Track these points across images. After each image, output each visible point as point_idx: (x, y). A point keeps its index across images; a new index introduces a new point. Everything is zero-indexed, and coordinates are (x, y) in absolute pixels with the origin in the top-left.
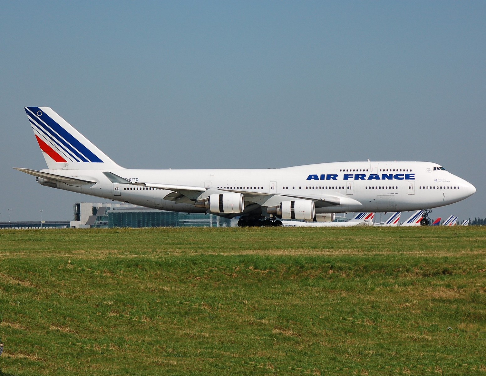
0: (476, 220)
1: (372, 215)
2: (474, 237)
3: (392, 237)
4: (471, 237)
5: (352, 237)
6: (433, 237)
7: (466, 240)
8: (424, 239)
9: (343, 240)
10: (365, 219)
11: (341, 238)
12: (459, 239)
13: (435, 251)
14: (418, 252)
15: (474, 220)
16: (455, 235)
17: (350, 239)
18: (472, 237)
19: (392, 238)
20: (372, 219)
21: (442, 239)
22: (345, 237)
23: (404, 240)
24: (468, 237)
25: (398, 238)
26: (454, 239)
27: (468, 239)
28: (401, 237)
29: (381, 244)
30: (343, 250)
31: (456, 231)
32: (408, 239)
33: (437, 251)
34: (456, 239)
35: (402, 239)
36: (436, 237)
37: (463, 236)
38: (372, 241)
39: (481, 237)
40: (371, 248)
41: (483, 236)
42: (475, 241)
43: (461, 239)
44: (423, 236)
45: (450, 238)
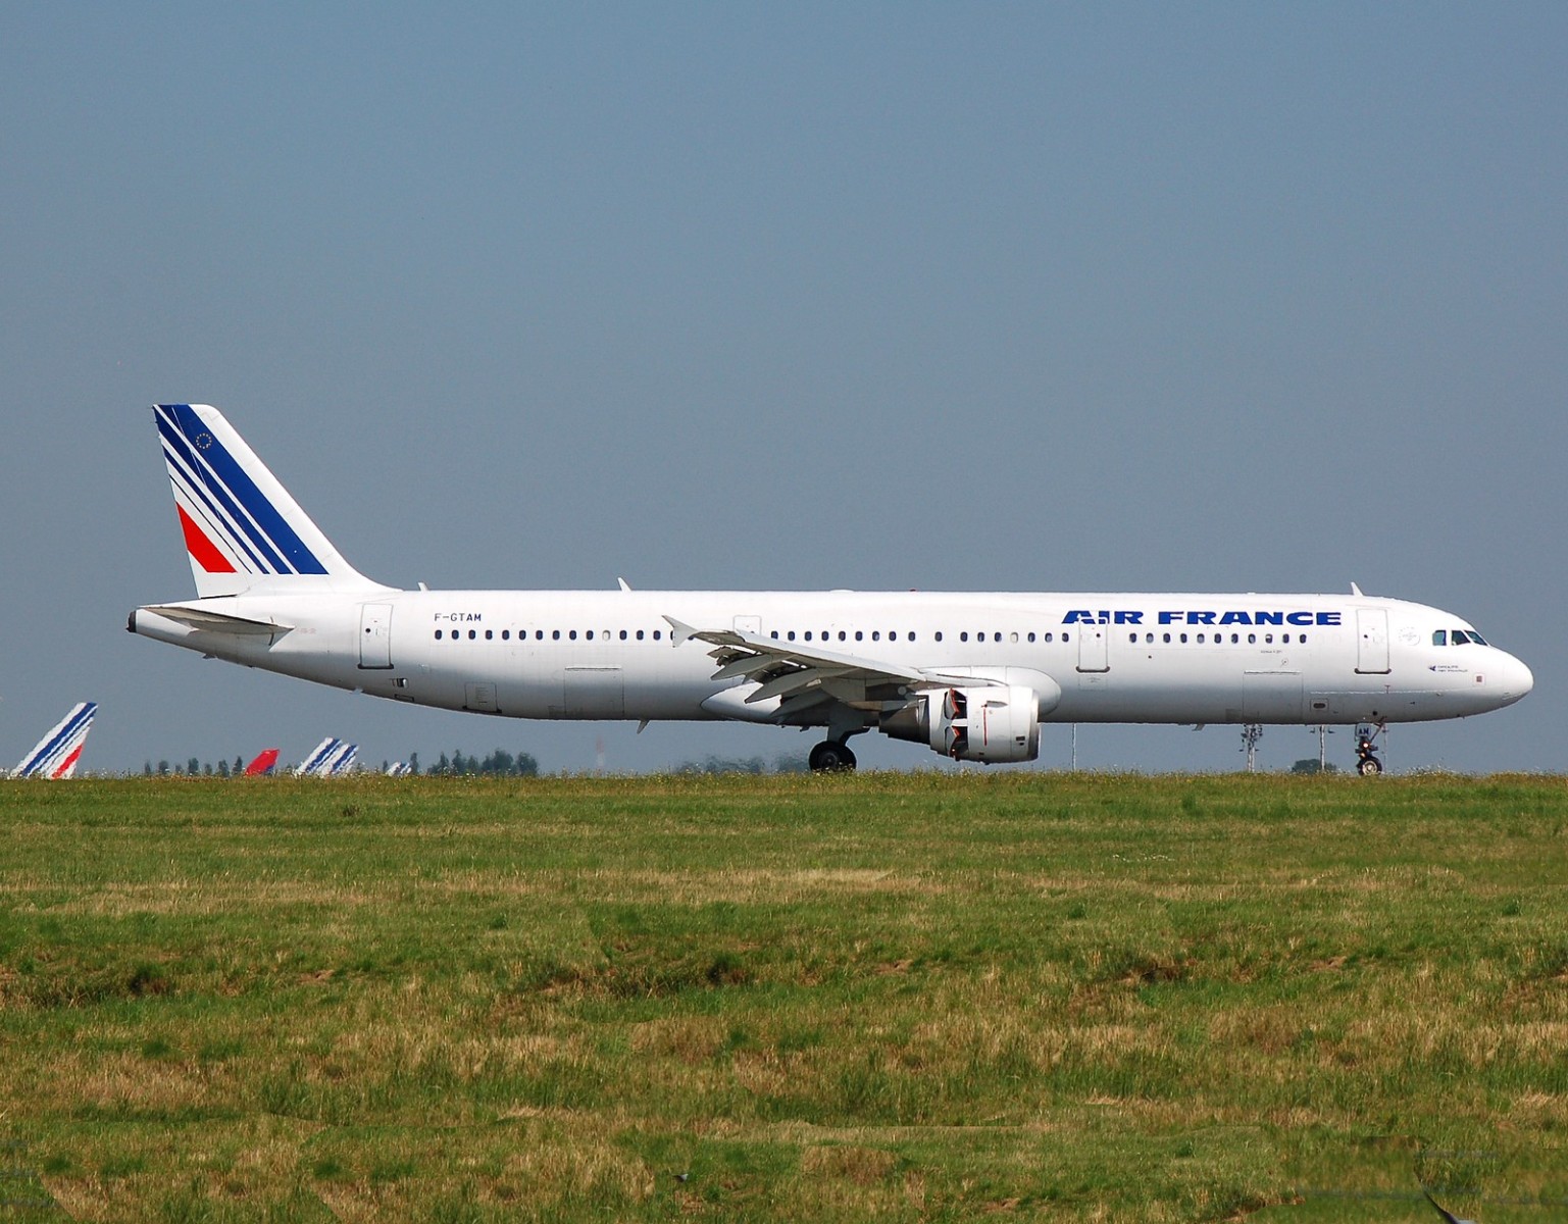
6: (243, 823)
7: (399, 836)
8: (199, 830)
12: (368, 833)
13: (258, 882)
14: (173, 886)
16: (348, 812)
18: (427, 822)
21: (288, 832)
23: (104, 836)
24: (410, 823)
26: (348, 830)
27: (411, 831)
28: (91, 823)
31: (357, 800)
33: (264, 879)
34: (357, 830)
37: (392, 823)
39: (473, 822)
41: (480, 821)
42: (442, 837)
43: (377, 832)
44: (194, 816)
45: (325, 825)
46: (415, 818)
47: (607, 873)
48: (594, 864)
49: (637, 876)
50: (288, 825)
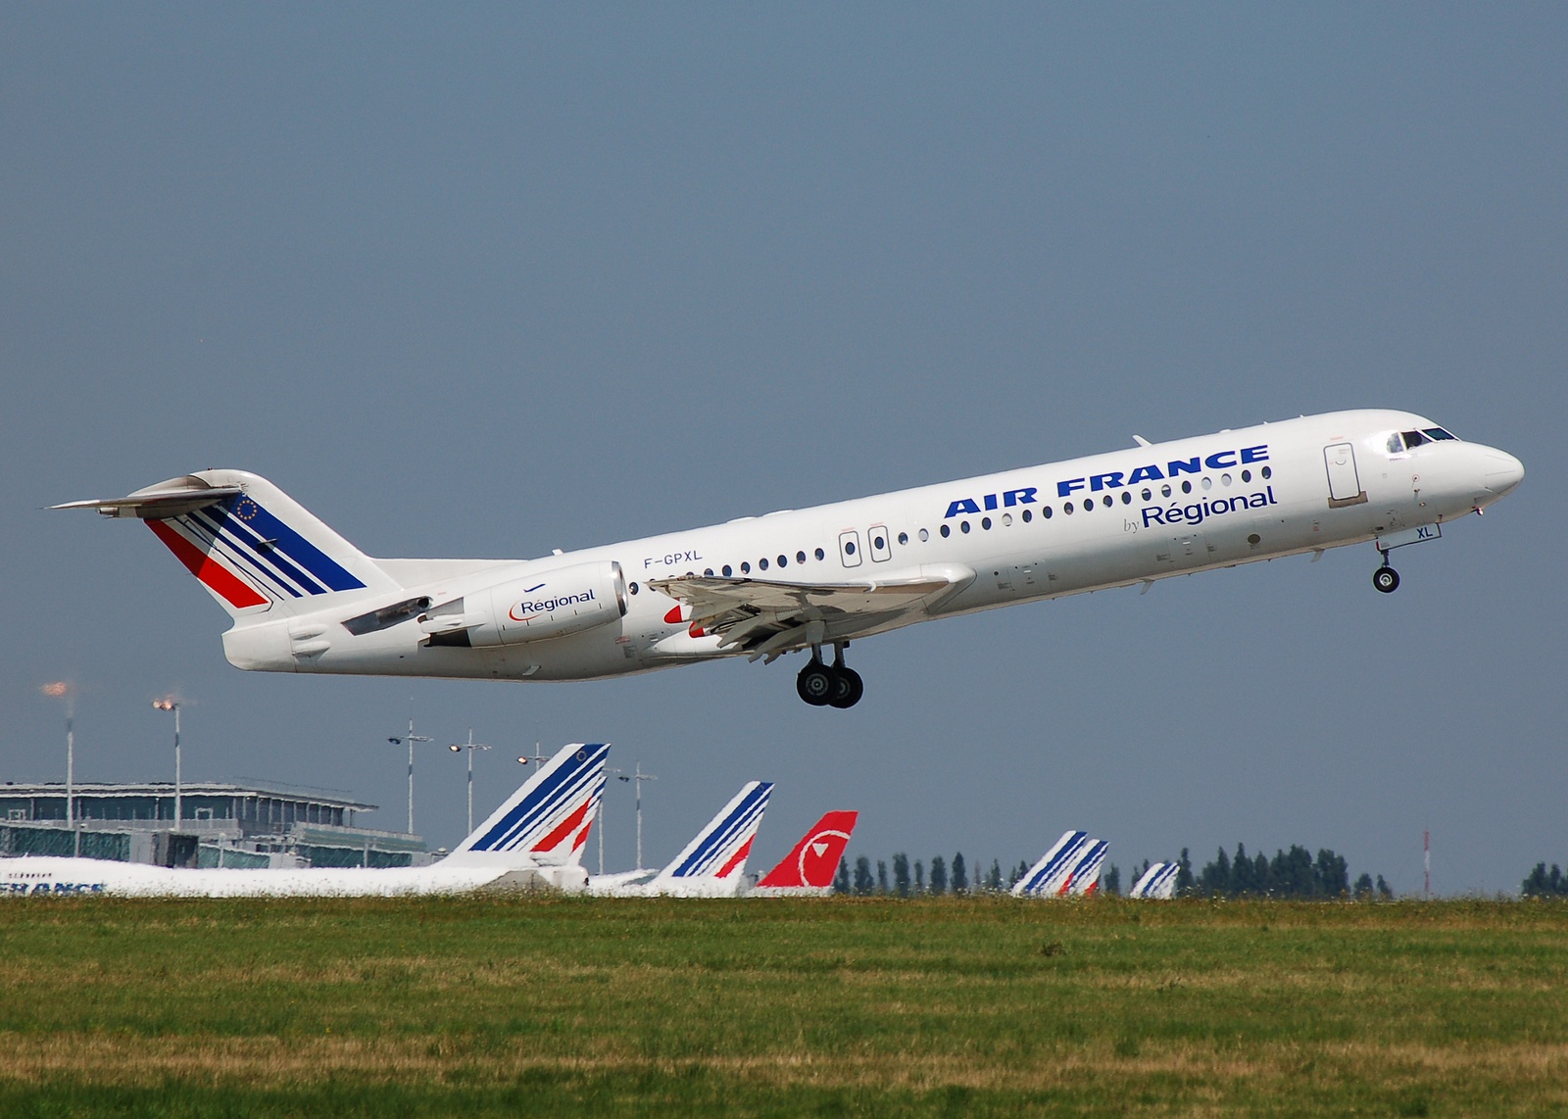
0: (1222, 857)
1: (580, 828)
2: (1161, 967)
3: (658, 964)
4: (1144, 966)
5: (410, 965)
6: (907, 966)
8: (848, 976)
9: (350, 978)
10: (534, 850)
11: (342, 972)
12: (1062, 982)
15: (1215, 860)
16: (1048, 952)
17: (399, 976)
19: (661, 971)
20: (582, 846)
21: (961, 981)
22: (368, 962)
24: (1124, 968)
25: (697, 973)
26: (1039, 978)
27: (1121, 980)
29: (583, 1007)
30: (334, 1045)
32: (751, 975)
34: (1052, 979)
35: (721, 975)
36: (928, 967)
38: (530, 986)
40: (515, 1028)
41: (1213, 967)
42: (1160, 991)
43: (1077, 980)
44: (849, 956)
45: (1012, 970)
46: (1130, 961)
47: (1360, 1049)
48: (1345, 1032)
49: (1397, 1052)
50: (965, 970)
